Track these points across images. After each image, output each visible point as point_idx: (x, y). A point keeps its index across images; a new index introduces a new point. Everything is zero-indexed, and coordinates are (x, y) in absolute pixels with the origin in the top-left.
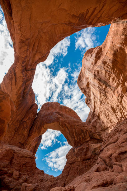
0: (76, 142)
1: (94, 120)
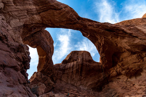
1: (60, 72)
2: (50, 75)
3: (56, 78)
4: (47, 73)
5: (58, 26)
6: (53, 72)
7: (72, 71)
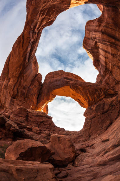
0: (91, 102)
1: (106, 78)
2: (102, 96)
3: (112, 89)
4: (96, 98)
5: (23, 59)
6: (101, 89)
7: (112, 55)
